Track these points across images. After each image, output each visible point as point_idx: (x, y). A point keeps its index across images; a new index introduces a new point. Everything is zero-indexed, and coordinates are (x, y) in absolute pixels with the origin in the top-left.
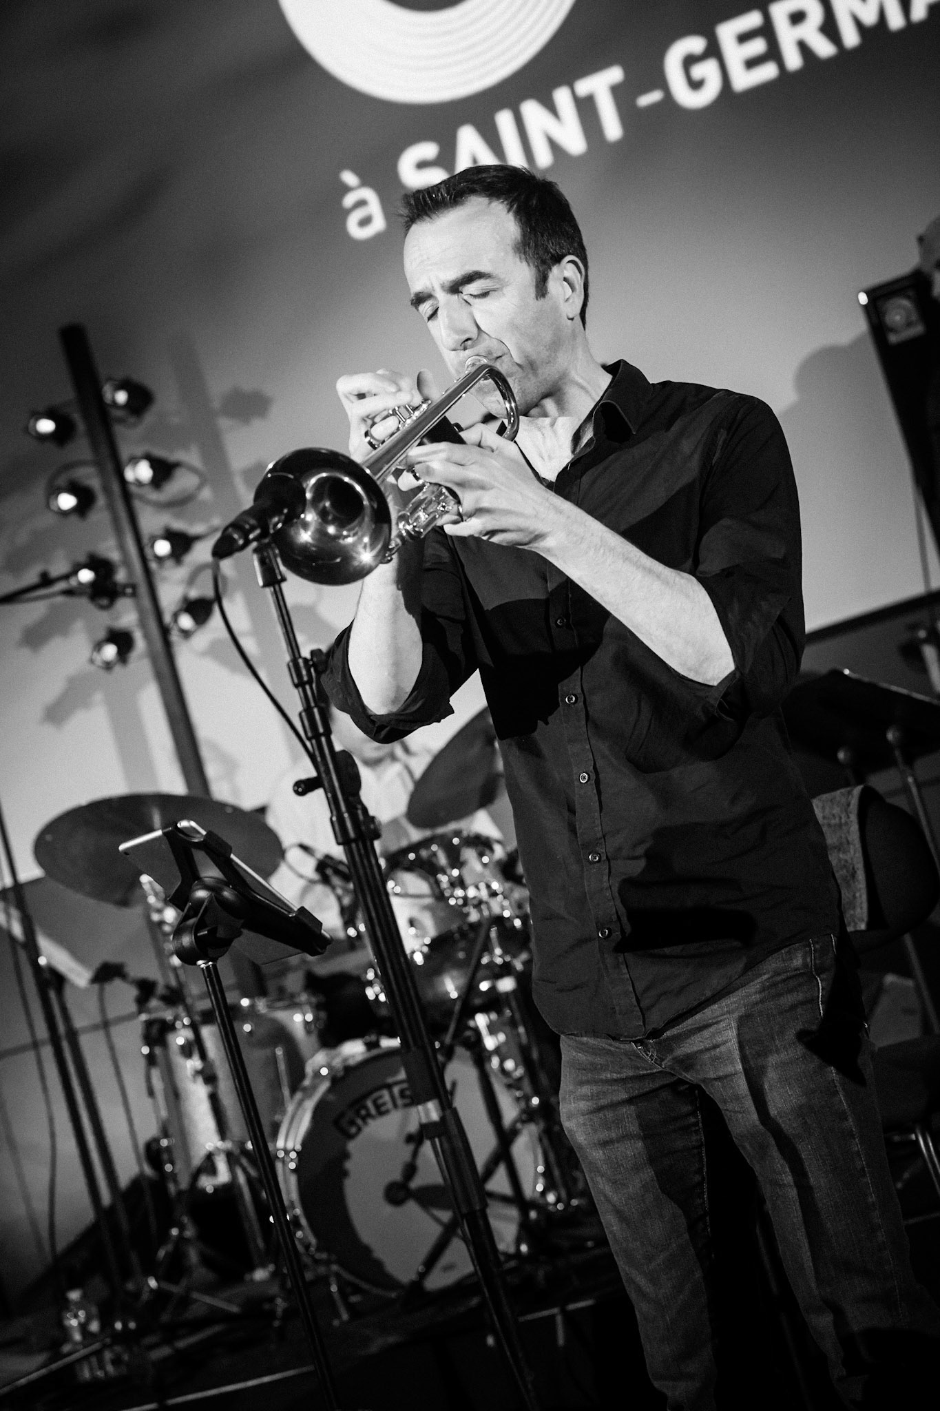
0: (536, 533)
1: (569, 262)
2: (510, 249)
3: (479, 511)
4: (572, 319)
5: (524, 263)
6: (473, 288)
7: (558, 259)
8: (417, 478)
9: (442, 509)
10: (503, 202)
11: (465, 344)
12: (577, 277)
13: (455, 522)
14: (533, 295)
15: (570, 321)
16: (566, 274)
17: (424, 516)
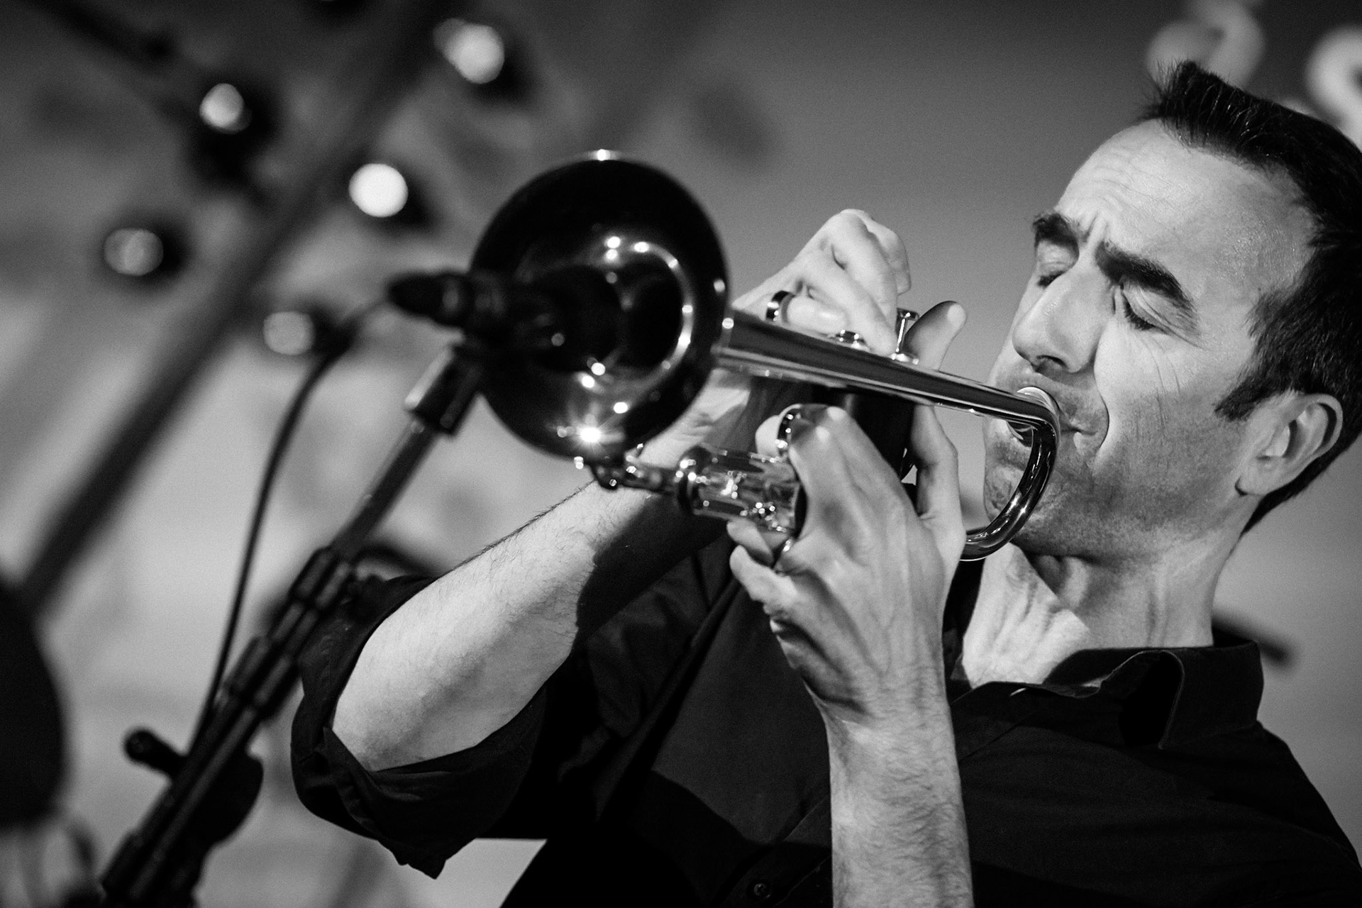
0: (855, 698)
1: (1326, 407)
2: (1254, 296)
3: (809, 579)
4: (1242, 493)
5: (1253, 341)
6: (1141, 297)
7: (1310, 386)
9: (762, 511)
10: (1319, 221)
12: (1313, 442)
13: (757, 557)
14: (1218, 398)
15: (1233, 493)
16: (1302, 419)
17: (732, 492)
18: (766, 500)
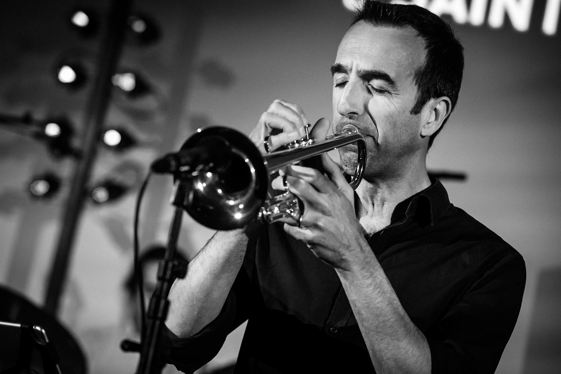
1: (445, 101)
2: (413, 72)
3: (314, 226)
4: (424, 137)
6: (376, 83)
7: (438, 95)
8: (285, 184)
9: (289, 212)
10: (426, 40)
11: (352, 115)
12: (443, 113)
15: (421, 137)
16: (438, 107)
17: (277, 211)
18: (289, 208)
